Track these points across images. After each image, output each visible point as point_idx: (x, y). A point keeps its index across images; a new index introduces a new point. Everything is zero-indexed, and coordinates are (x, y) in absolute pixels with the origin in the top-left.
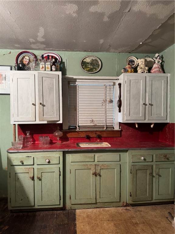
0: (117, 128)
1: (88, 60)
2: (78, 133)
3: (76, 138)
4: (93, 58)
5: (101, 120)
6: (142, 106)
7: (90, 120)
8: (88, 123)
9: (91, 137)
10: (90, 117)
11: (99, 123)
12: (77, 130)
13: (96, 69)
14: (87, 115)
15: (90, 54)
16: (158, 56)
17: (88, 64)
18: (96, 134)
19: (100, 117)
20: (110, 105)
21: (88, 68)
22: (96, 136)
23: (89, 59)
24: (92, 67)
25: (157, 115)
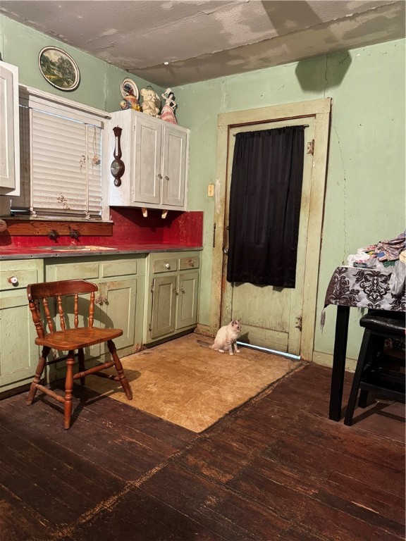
0: (106, 218)
1: (53, 57)
2: (32, 224)
3: (28, 238)
4: (64, 56)
5: (79, 198)
6: (156, 179)
7: (58, 196)
8: (53, 203)
9: (60, 234)
10: (56, 190)
11: (75, 205)
12: (31, 218)
13: (68, 82)
14: (52, 184)
15: (57, 43)
16: (171, 93)
17: (52, 66)
18: (70, 228)
19: (77, 192)
20: (94, 168)
21: (54, 75)
22: (69, 234)
23: (55, 54)
24: (61, 76)
25: (173, 196)
